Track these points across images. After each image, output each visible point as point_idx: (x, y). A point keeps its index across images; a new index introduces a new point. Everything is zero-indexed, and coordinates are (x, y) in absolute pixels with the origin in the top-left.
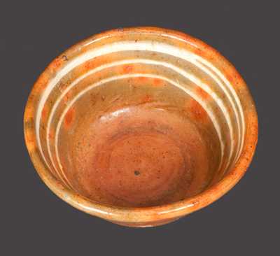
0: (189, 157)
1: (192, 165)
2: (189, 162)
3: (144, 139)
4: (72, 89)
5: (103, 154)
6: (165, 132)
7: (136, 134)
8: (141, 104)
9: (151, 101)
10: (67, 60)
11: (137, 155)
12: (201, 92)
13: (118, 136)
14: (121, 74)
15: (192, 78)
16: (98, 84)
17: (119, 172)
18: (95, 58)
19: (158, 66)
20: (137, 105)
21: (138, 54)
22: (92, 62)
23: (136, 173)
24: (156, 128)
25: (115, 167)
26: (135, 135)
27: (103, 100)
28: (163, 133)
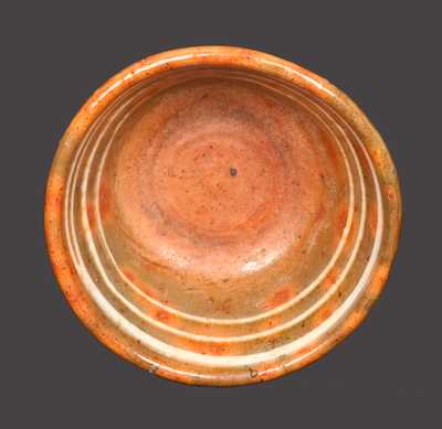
0: (150, 151)
1: (154, 137)
2: (154, 144)
3: (189, 215)
4: (257, 331)
5: (254, 227)
6: (155, 206)
7: (192, 228)
8: (159, 265)
9: (146, 259)
10: (251, 370)
11: (215, 197)
12: (92, 221)
13: (216, 241)
14: (174, 316)
15: (92, 247)
16: (213, 321)
17: (253, 188)
18: (204, 353)
19: (123, 294)
20: (165, 267)
21: (142, 325)
22: (211, 351)
23: (233, 173)
24: (162, 221)
25: (253, 199)
26: (195, 227)
27: (212, 299)
28: (158, 207)
